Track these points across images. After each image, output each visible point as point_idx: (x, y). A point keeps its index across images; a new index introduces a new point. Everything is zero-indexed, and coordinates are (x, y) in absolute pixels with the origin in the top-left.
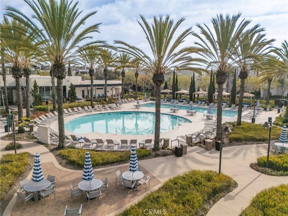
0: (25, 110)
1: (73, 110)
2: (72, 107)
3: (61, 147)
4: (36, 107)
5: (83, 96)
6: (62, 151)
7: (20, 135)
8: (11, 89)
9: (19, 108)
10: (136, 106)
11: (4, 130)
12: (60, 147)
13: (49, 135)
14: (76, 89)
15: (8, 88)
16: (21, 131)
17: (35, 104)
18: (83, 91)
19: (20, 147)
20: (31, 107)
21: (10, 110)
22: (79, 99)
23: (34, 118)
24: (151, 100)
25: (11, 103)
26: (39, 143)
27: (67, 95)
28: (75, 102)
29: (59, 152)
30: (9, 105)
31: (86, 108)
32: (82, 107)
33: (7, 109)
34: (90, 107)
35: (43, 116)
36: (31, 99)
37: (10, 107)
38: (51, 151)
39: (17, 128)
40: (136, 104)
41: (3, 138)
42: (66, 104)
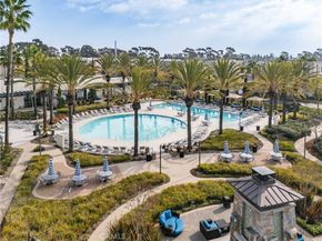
2: (89, 110)
3: (70, 151)
6: (71, 154)
7: (44, 139)
9: (44, 110)
10: (148, 108)
11: (33, 134)
13: (63, 141)
16: (45, 135)
17: (59, 106)
19: (43, 149)
20: (55, 109)
22: (98, 99)
23: (56, 122)
24: (169, 99)
25: (39, 104)
26: (57, 146)
27: (87, 96)
28: (94, 102)
29: (68, 155)
30: (37, 106)
31: (102, 110)
33: (35, 111)
34: (105, 109)
35: (63, 120)
37: (37, 109)
38: (64, 154)
41: (32, 141)
42: (86, 106)
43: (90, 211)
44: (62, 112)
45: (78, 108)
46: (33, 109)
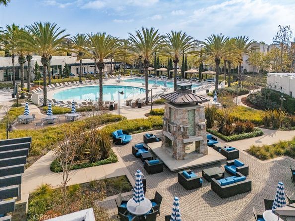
0: (27, 84)
1: (64, 84)
2: (63, 82)
4: (36, 82)
5: (78, 73)
6: (45, 108)
7: (21, 100)
8: (18, 68)
9: (22, 83)
10: (117, 81)
11: (11, 97)
12: (44, 106)
13: (39, 99)
14: (72, 67)
15: (16, 68)
16: (23, 97)
17: (35, 79)
18: (78, 69)
19: (21, 105)
20: (32, 82)
21: (16, 84)
22: (73, 76)
23: (33, 89)
24: (137, 76)
25: (18, 79)
26: (33, 104)
27: (62, 72)
28: (68, 78)
29: (42, 108)
30: (16, 80)
31: (75, 83)
32: (72, 82)
33: (14, 83)
34: (78, 82)
35: (39, 88)
36: (33, 76)
37: (16, 82)
38: (38, 107)
39: (20, 96)
40: (117, 79)
41: (11, 101)
42: (60, 80)
43: (58, 133)
44: (38, 84)
45: (52, 81)
46: (12, 82)
